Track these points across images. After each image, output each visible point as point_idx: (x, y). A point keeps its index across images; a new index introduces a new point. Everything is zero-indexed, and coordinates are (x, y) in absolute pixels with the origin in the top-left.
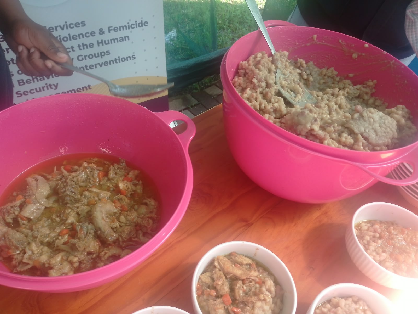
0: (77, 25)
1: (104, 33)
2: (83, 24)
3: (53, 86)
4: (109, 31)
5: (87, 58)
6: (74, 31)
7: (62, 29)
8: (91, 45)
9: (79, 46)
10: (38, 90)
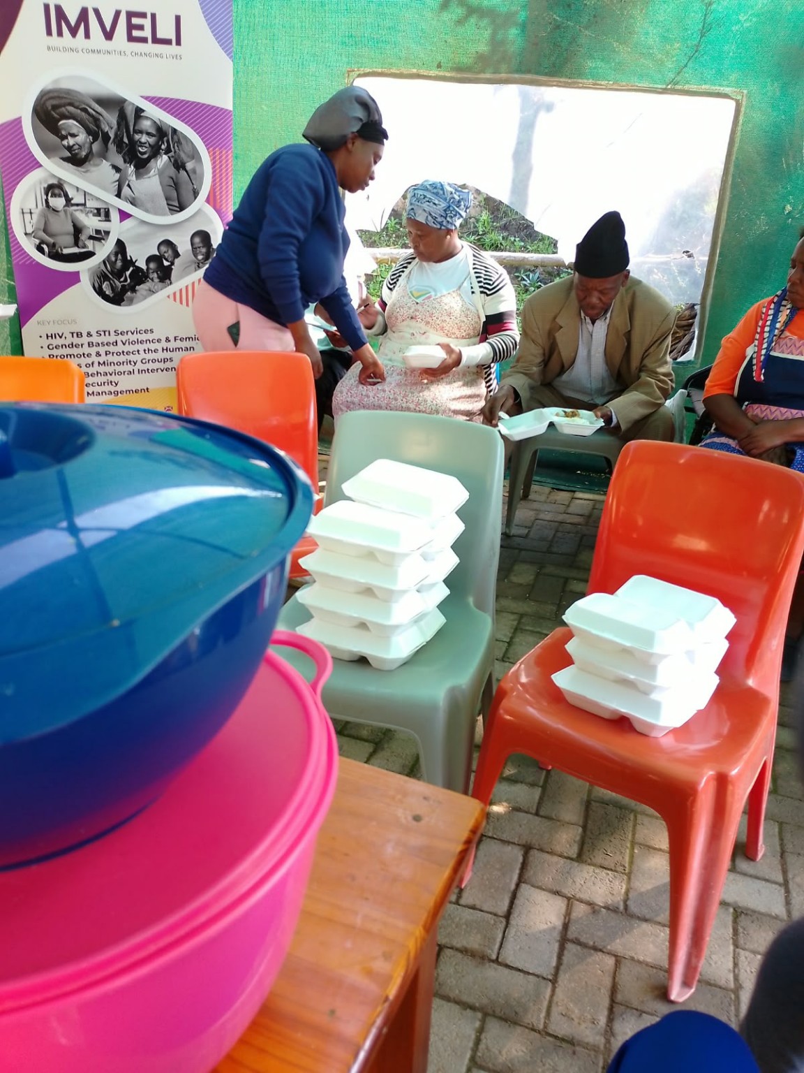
0: (146, 332)
1: (169, 341)
2: (152, 331)
3: (114, 384)
4: (175, 339)
5: (150, 361)
6: (144, 337)
7: (133, 334)
8: (156, 351)
9: (145, 350)
10: (100, 384)
